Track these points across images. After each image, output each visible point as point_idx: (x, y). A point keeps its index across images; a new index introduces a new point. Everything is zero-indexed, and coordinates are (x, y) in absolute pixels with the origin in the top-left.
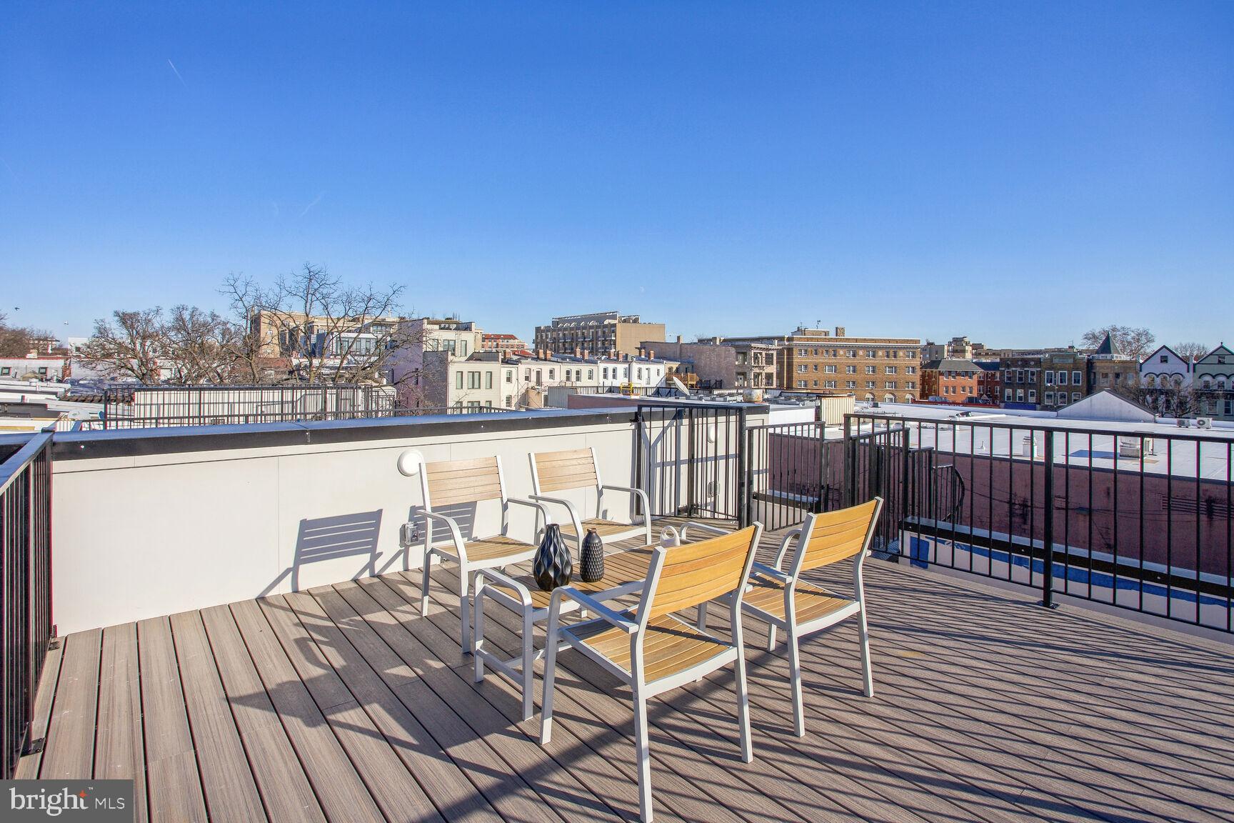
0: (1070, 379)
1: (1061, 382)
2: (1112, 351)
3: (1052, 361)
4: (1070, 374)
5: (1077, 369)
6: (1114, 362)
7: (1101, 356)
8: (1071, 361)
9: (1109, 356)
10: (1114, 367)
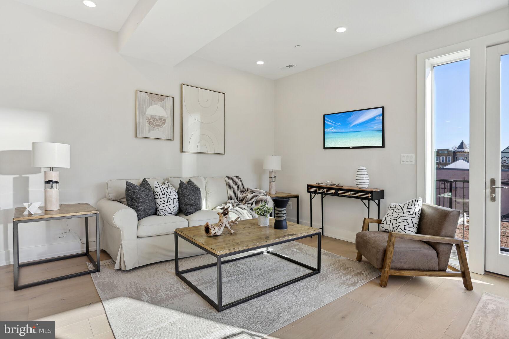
0: (446, 160)
1: (442, 161)
2: (464, 148)
3: (438, 152)
4: (446, 158)
5: (449, 156)
6: (465, 152)
7: (459, 150)
8: (446, 152)
9: (463, 150)
10: (465, 154)
